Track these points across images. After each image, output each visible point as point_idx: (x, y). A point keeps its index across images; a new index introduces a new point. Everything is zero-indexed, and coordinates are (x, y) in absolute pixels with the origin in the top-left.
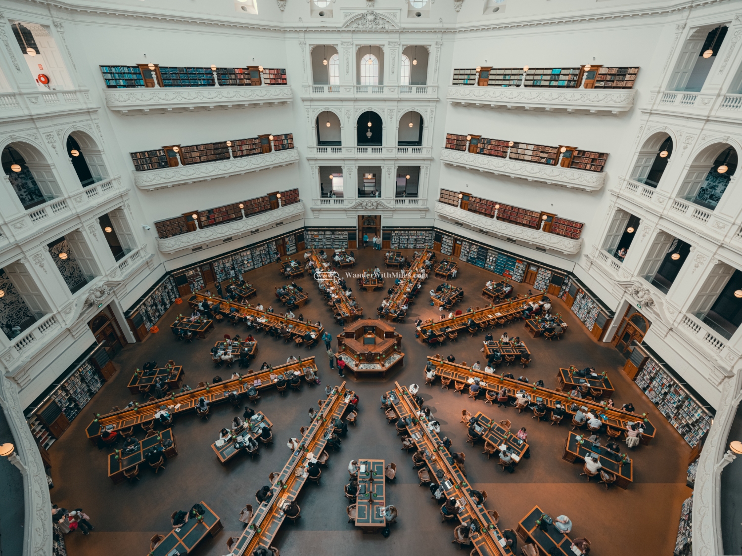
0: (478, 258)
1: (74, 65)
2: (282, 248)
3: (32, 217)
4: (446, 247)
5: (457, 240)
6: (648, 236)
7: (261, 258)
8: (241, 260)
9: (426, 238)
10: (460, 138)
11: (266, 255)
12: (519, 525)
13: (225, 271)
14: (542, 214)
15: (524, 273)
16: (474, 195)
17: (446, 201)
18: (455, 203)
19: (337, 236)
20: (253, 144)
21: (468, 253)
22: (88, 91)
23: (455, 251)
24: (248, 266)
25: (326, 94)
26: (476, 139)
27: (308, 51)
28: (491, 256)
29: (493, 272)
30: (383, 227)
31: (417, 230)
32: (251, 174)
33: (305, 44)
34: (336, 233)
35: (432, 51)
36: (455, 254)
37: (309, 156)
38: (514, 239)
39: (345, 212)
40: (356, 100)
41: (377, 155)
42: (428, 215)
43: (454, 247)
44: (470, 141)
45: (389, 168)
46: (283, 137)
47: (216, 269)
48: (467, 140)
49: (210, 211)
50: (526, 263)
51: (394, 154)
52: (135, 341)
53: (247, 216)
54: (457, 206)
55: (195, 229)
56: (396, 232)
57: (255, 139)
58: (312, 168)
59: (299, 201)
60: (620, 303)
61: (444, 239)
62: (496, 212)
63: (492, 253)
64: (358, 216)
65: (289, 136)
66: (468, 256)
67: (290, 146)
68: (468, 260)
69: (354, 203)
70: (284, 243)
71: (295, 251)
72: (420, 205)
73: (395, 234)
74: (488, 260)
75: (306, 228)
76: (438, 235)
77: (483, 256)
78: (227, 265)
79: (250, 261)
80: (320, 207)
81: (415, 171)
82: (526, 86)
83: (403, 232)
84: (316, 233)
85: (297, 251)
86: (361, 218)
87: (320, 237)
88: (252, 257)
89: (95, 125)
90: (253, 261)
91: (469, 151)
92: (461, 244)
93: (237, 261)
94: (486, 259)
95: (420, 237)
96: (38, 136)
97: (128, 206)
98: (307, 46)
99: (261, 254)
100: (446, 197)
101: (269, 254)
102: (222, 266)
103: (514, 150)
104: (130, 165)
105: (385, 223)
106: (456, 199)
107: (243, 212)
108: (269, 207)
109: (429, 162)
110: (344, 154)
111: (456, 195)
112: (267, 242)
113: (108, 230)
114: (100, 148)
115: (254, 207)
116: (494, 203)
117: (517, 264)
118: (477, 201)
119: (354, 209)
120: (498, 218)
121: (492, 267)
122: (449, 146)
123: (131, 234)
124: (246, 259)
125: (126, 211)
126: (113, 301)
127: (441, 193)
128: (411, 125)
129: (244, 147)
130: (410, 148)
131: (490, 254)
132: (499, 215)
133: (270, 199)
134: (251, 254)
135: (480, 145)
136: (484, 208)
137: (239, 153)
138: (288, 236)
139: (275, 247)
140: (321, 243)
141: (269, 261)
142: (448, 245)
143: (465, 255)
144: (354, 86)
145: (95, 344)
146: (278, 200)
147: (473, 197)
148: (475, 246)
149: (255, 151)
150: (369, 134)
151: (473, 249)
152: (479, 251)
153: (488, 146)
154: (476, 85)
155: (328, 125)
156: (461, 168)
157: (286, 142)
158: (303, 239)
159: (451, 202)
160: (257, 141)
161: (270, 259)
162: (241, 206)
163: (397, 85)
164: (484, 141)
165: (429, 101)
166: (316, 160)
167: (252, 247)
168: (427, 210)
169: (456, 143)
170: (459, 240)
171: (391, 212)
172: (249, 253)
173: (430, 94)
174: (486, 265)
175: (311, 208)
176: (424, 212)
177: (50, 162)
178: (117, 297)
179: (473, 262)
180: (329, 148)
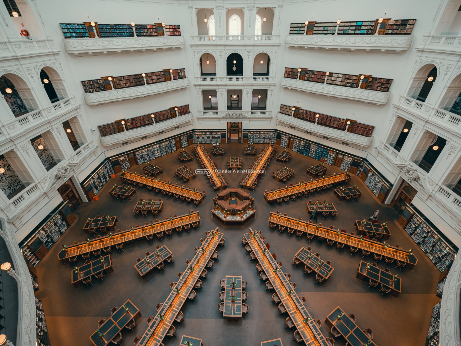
0: (304, 149)
1: (43, 23)
2: (179, 143)
3: (20, 122)
4: (284, 142)
5: (291, 137)
6: (417, 134)
7: (166, 149)
8: (153, 150)
9: (271, 137)
10: (294, 70)
11: (168, 148)
12: (327, 318)
13: (143, 158)
14: (347, 120)
15: (334, 159)
16: (302, 108)
17: (284, 112)
18: (290, 114)
19: (214, 136)
20: (160, 75)
21: (298, 146)
22: (53, 40)
23: (290, 145)
24: (158, 154)
25: (206, 42)
26: (304, 71)
27: (194, 12)
28: (313, 148)
29: (314, 158)
30: (243, 130)
31: (265, 132)
32: (158, 95)
33: (192, 8)
34: (213, 133)
35: (276, 11)
36: (290, 147)
37: (196, 83)
38: (328, 137)
39: (219, 120)
40: (225, 46)
41: (240, 82)
42: (273, 121)
43: (289, 142)
44: (300, 72)
45: (247, 91)
46: (179, 71)
47: (137, 156)
48: (299, 72)
49: (133, 119)
50: (335, 153)
51: (251, 81)
52: (87, 201)
53: (156, 122)
54: (291, 116)
55: (123, 131)
56: (251, 133)
57: (161, 72)
58: (198, 91)
59: (189, 113)
60: (397, 178)
61: (282, 137)
62: (317, 119)
63: (313, 146)
64: (227, 122)
65: (182, 70)
66: (297, 148)
67: (183, 77)
68: (298, 151)
69: (225, 114)
70: (180, 140)
71: (187, 145)
72: (267, 115)
73: (251, 134)
74: (311, 151)
75: (194, 130)
76: (279, 135)
77: (308, 148)
78: (144, 153)
79: (159, 151)
80: (203, 116)
81: (264, 93)
82: (338, 34)
83: (256, 133)
84: (200, 133)
85: (189, 145)
86: (229, 124)
87: (203, 136)
88: (160, 148)
89: (58, 63)
90: (160, 151)
91: (300, 79)
92: (294, 140)
93: (150, 152)
94: (310, 150)
95: (267, 136)
96: (22, 69)
97: (81, 115)
98: (194, 9)
99: (165, 147)
100: (284, 110)
101: (171, 147)
102: (141, 154)
103: (330, 78)
104: (81, 89)
105: (244, 127)
106: (290, 111)
107: (154, 119)
108: (170, 117)
109: (273, 87)
110: (218, 82)
111: (291, 108)
112: (169, 139)
113: (69, 131)
114: (62, 78)
115: (161, 117)
116: (316, 113)
117: (329, 153)
118: (305, 112)
119: (224, 118)
120: (318, 123)
121: (313, 156)
122: (286, 76)
123: (83, 134)
124: (156, 150)
125: (79, 119)
126: (73, 176)
127: (281, 107)
128: (262, 62)
129: (154, 78)
130: (261, 77)
131: (312, 147)
132: (319, 121)
133: (171, 111)
134: (159, 147)
135: (307, 75)
136: (308, 116)
137: (151, 81)
138: (183, 136)
139: (174, 143)
140: (204, 140)
141: (171, 151)
142: (285, 141)
143: (296, 148)
144: (224, 36)
145: (62, 202)
146: (176, 112)
147: (302, 110)
148: (302, 142)
149: (160, 80)
150: (234, 68)
151: (301, 144)
152: (305, 145)
153: (312, 76)
154: (305, 34)
155: (208, 62)
156: (294, 90)
157: (180, 74)
158: (192, 138)
159: (287, 113)
160: (162, 73)
161: (171, 150)
162: (153, 116)
163: (252, 35)
164: (309, 72)
165: (273, 45)
166: (200, 85)
167: (159, 142)
168: (271, 118)
169: (291, 73)
170: (292, 138)
171: (248, 120)
172: (158, 146)
173: (274, 41)
174: (309, 154)
175: (197, 117)
176: (270, 120)
177: (30, 87)
178: (75, 174)
179: (301, 152)
180: (208, 78)
